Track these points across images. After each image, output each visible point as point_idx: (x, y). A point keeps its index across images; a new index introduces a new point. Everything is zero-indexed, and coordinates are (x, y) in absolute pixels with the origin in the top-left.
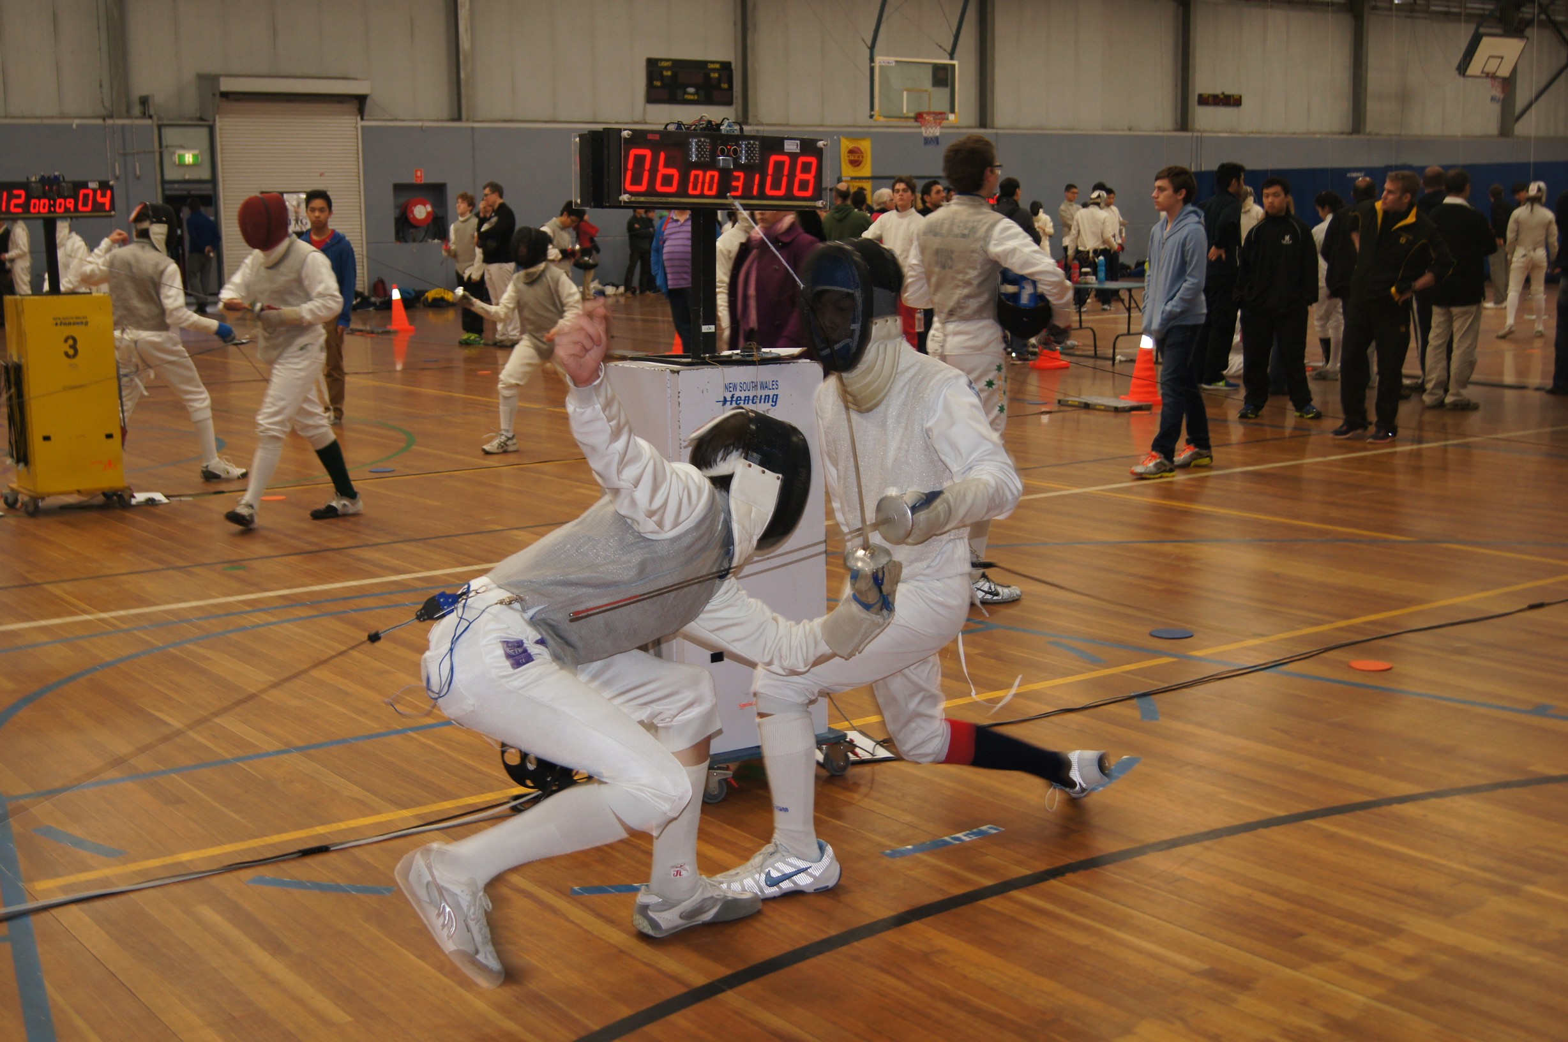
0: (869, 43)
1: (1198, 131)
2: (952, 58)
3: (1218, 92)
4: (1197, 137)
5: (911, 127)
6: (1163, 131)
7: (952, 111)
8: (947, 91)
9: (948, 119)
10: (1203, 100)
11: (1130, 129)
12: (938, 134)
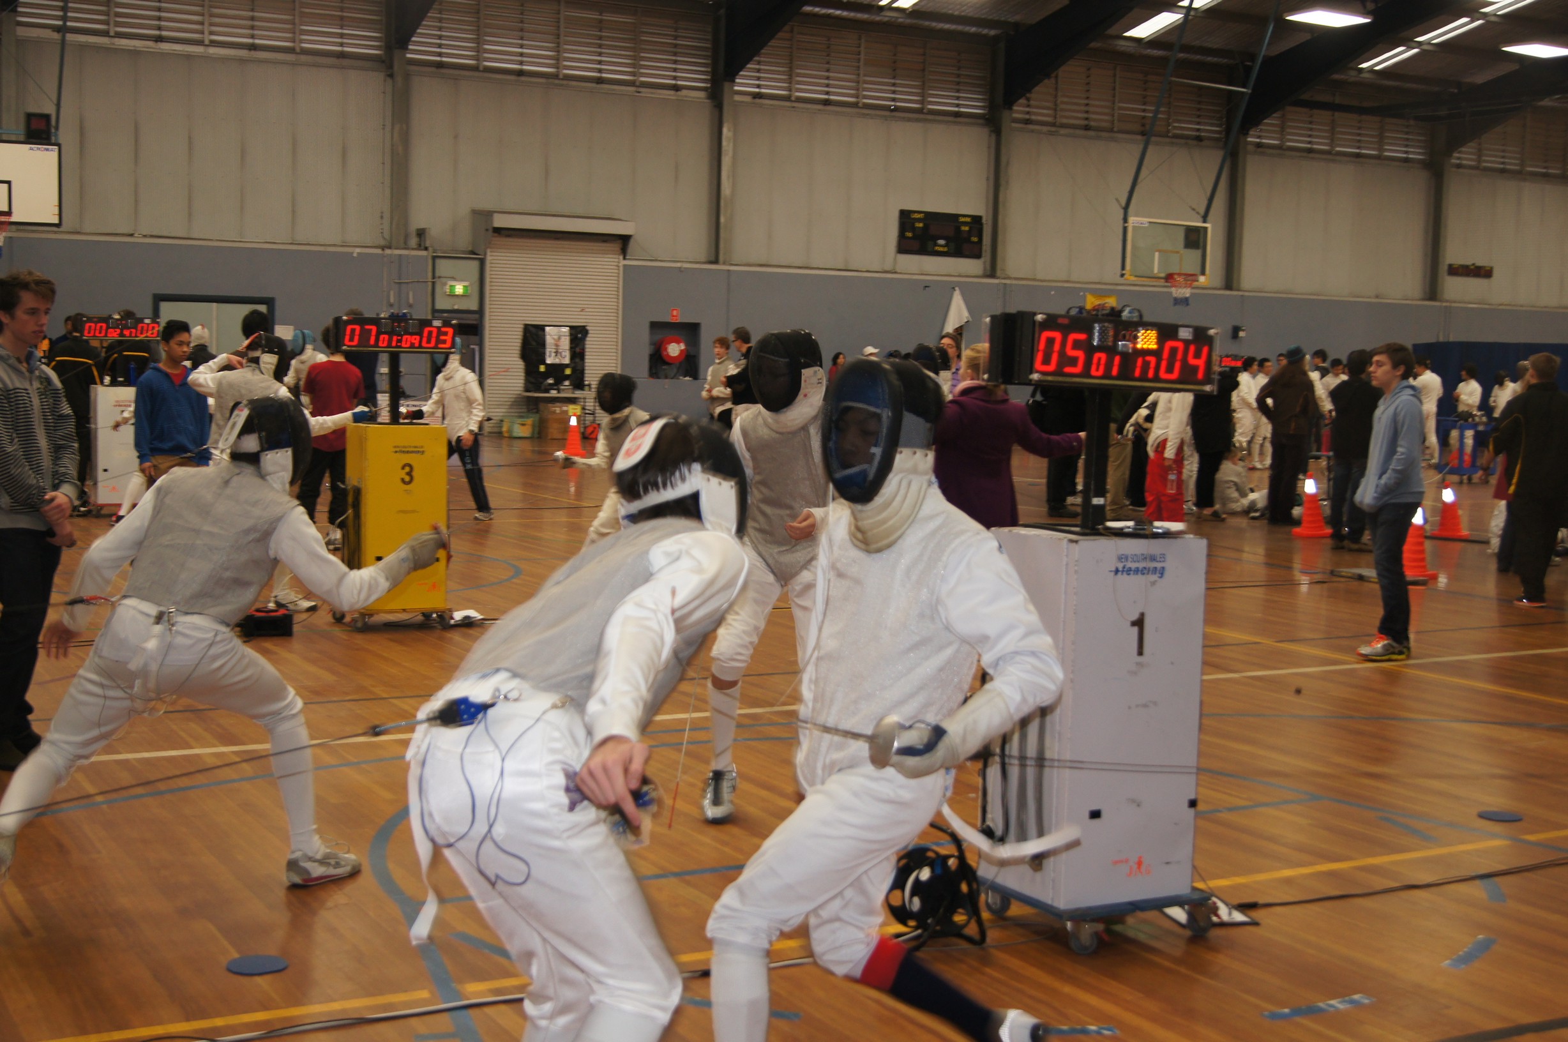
0: (1123, 203)
1: (1447, 301)
2: (1205, 222)
3: (1468, 262)
4: (1446, 307)
5: (1160, 288)
6: (1412, 300)
7: (1203, 273)
8: (1197, 253)
9: (1197, 281)
10: (1454, 271)
11: (1377, 297)
12: (1188, 295)
